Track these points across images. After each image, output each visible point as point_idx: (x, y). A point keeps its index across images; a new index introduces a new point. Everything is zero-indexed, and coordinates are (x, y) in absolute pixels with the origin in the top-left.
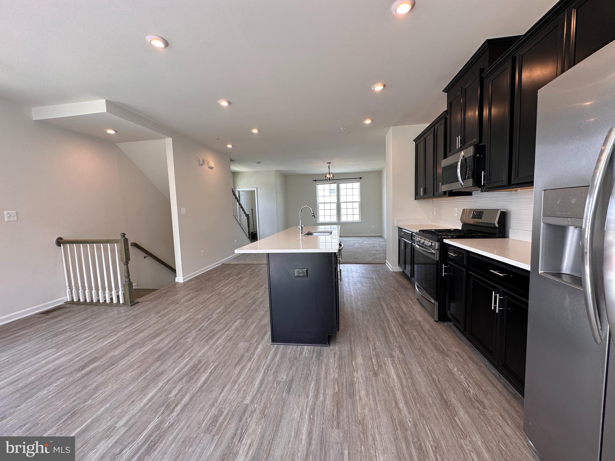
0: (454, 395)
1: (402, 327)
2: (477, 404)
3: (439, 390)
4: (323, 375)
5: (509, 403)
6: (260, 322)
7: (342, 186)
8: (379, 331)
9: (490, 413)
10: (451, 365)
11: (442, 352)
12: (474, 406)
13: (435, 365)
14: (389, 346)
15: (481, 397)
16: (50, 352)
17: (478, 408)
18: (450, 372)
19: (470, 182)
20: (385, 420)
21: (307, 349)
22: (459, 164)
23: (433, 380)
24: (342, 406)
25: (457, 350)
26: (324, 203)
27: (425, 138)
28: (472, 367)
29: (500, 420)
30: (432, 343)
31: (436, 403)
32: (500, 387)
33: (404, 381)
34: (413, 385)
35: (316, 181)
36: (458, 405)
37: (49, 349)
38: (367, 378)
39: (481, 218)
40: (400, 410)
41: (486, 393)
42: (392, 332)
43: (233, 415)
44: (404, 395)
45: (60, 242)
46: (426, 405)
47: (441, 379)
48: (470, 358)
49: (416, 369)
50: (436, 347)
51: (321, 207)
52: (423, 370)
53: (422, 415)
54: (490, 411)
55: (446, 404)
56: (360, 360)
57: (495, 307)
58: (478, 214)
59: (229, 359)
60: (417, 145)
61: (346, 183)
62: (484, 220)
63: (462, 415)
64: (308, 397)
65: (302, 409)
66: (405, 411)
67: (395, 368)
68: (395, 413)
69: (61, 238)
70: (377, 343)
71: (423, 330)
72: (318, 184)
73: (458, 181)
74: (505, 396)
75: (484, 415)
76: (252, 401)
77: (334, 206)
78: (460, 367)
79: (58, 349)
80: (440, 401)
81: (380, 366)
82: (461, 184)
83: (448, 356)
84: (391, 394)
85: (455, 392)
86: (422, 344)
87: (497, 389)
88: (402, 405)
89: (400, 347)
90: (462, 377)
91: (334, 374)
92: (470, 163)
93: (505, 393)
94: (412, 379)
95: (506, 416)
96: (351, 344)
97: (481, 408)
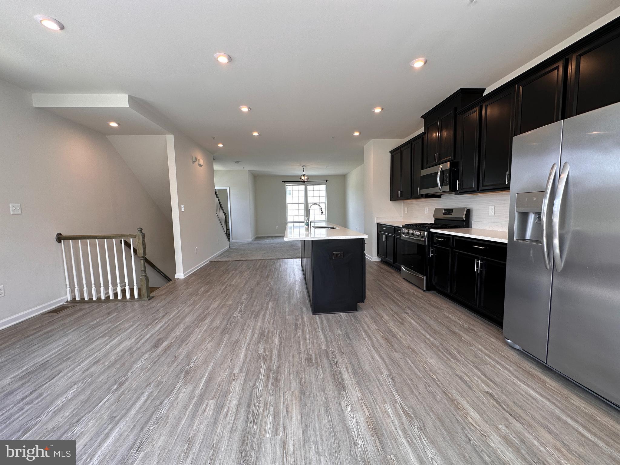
0: (456, 328)
1: (403, 297)
2: (471, 331)
3: (446, 327)
4: (367, 328)
5: (487, 328)
6: (290, 302)
7: (310, 188)
8: (388, 300)
9: (480, 334)
10: (447, 314)
11: (438, 308)
12: (470, 332)
13: (437, 315)
14: (401, 308)
15: (472, 327)
16: (105, 340)
17: (473, 333)
18: (447, 317)
19: (447, 188)
20: (423, 345)
21: (343, 315)
22: (439, 174)
23: (440, 322)
24: (392, 342)
25: (446, 306)
26: (293, 204)
27: (402, 151)
28: (460, 314)
29: (487, 336)
30: (428, 304)
31: (447, 333)
32: (480, 322)
33: (422, 325)
34: (429, 326)
35: (285, 182)
36: (461, 333)
37: (100, 337)
38: (397, 326)
39: (451, 215)
40: (429, 339)
41: (474, 325)
42: (398, 300)
43: (320, 356)
44: (427, 332)
45: (60, 238)
46: (442, 335)
47: (444, 322)
48: (457, 309)
49: (427, 319)
50: (433, 306)
51: (289, 207)
52: (431, 318)
53: (442, 339)
54: (479, 333)
55: (454, 333)
56: (386, 317)
57: (477, 270)
58: (449, 211)
59: (286, 327)
60: (393, 156)
61: (314, 185)
62: (454, 215)
63: (466, 337)
64: (365, 340)
65: (366, 346)
66: (432, 339)
67: (413, 319)
68: (427, 341)
69: (60, 234)
70: (392, 307)
71: (419, 297)
72: (286, 185)
73: (437, 186)
74: (484, 325)
75: (477, 335)
76: (328, 346)
77: (302, 207)
78: (453, 315)
79: (111, 337)
80: (450, 332)
81: (402, 319)
82: (440, 189)
83: (443, 310)
84: (418, 332)
85: (456, 327)
86: (422, 304)
87: (479, 322)
88: (428, 336)
89: (409, 308)
90: (456, 319)
91: (374, 327)
92: (447, 175)
93: (484, 323)
94: (427, 323)
95: (488, 334)
96: (373, 309)
97: (474, 332)
